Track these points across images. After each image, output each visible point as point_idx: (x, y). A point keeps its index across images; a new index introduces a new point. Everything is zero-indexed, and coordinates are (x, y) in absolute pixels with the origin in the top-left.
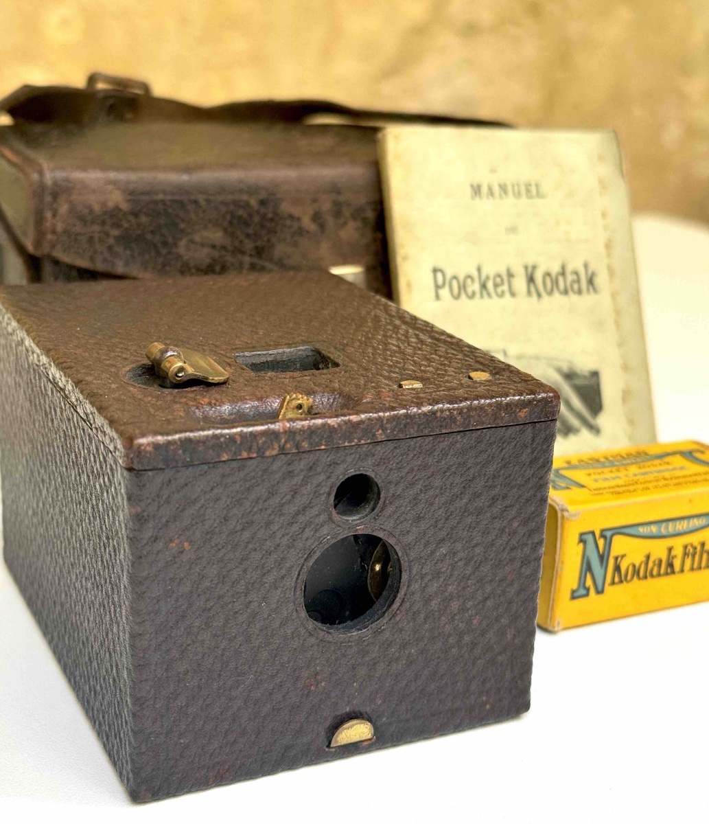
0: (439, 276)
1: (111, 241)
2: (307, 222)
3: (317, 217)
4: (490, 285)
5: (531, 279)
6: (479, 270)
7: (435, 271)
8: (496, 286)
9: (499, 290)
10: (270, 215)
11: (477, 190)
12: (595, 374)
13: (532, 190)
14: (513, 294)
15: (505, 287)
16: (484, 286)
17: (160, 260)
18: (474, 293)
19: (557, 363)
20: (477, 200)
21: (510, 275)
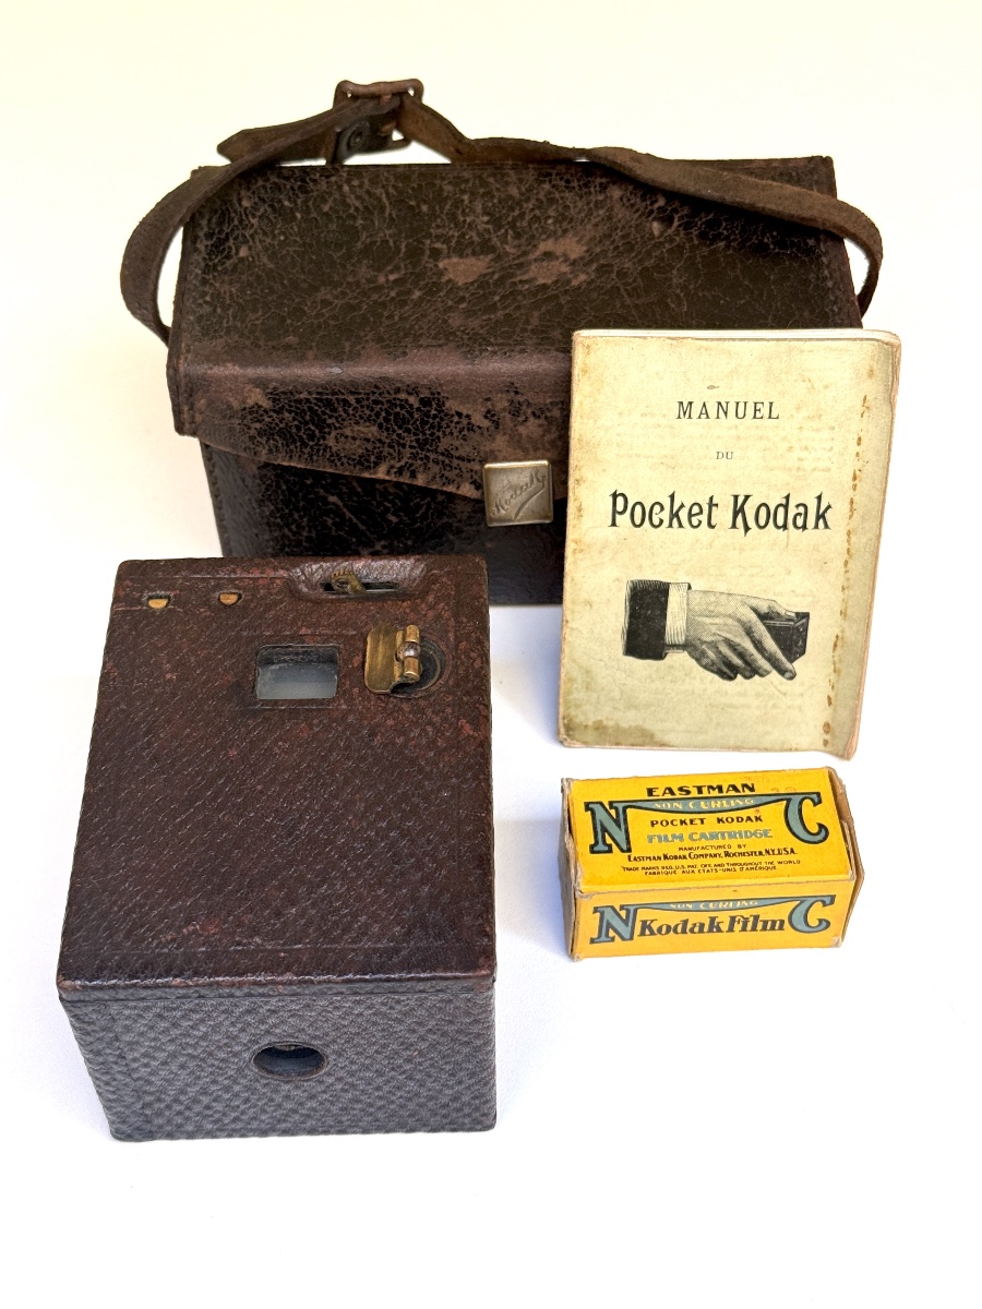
0: (620, 500)
1: (253, 432)
2: (478, 419)
3: (489, 414)
4: (683, 515)
5: (738, 511)
6: (672, 497)
7: (615, 496)
8: (690, 515)
9: (695, 521)
10: (433, 412)
11: (685, 409)
12: (806, 616)
13: (760, 411)
14: (711, 526)
15: (704, 518)
16: (675, 515)
17: (307, 450)
18: (661, 521)
19: (754, 603)
20: (685, 420)
21: (711, 504)
